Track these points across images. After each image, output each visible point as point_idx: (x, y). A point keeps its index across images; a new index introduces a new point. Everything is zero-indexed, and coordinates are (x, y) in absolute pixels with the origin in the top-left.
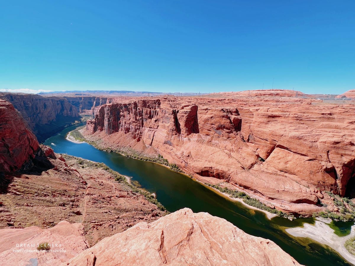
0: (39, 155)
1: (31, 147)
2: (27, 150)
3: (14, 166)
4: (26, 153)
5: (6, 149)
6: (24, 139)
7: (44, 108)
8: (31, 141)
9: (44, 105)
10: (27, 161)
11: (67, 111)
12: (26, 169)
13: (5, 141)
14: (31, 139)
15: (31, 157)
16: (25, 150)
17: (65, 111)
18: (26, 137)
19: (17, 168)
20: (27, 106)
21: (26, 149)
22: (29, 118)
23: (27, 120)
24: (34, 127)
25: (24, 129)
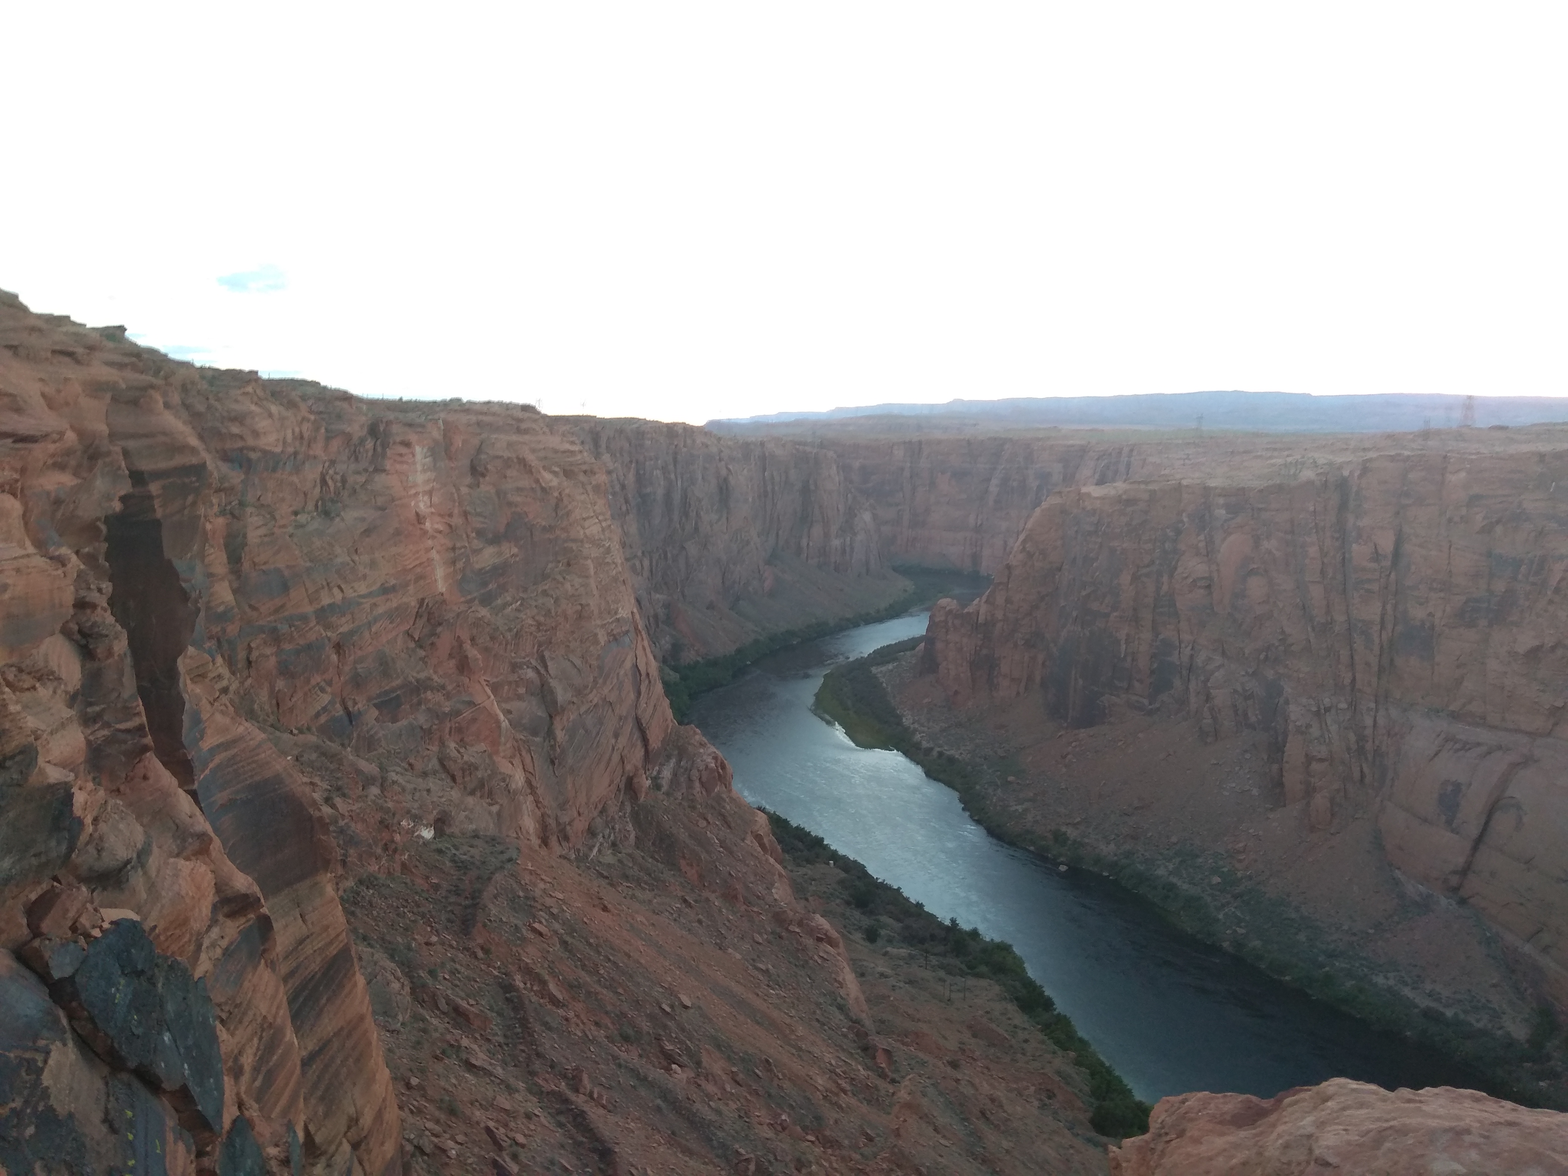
0: (665, 784)
1: (638, 721)
2: (623, 741)
3: (558, 824)
4: (616, 758)
5: (541, 713)
6: (622, 672)
7: (715, 508)
8: (643, 688)
9: (721, 489)
10: (613, 810)
11: (827, 535)
12: (599, 851)
13: (546, 667)
14: (648, 674)
15: (630, 787)
16: (613, 741)
17: (817, 531)
18: (628, 664)
19: (567, 838)
20: (649, 490)
21: (616, 736)
22: (646, 563)
23: (638, 574)
24: (656, 616)
25: (630, 616)
